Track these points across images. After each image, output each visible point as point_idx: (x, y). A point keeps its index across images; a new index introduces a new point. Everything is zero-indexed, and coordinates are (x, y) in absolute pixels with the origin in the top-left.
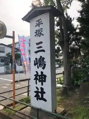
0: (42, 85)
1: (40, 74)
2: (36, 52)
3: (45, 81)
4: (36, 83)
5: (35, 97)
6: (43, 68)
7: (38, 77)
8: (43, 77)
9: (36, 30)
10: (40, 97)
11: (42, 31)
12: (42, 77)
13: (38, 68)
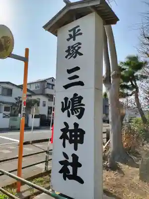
0: (76, 149)
1: (71, 127)
2: (66, 87)
3: (82, 142)
4: (64, 145)
5: (60, 172)
6: (80, 117)
7: (68, 134)
8: (78, 133)
9: (69, 47)
10: (71, 173)
11: (79, 48)
12: (76, 138)
13: (69, 116)
